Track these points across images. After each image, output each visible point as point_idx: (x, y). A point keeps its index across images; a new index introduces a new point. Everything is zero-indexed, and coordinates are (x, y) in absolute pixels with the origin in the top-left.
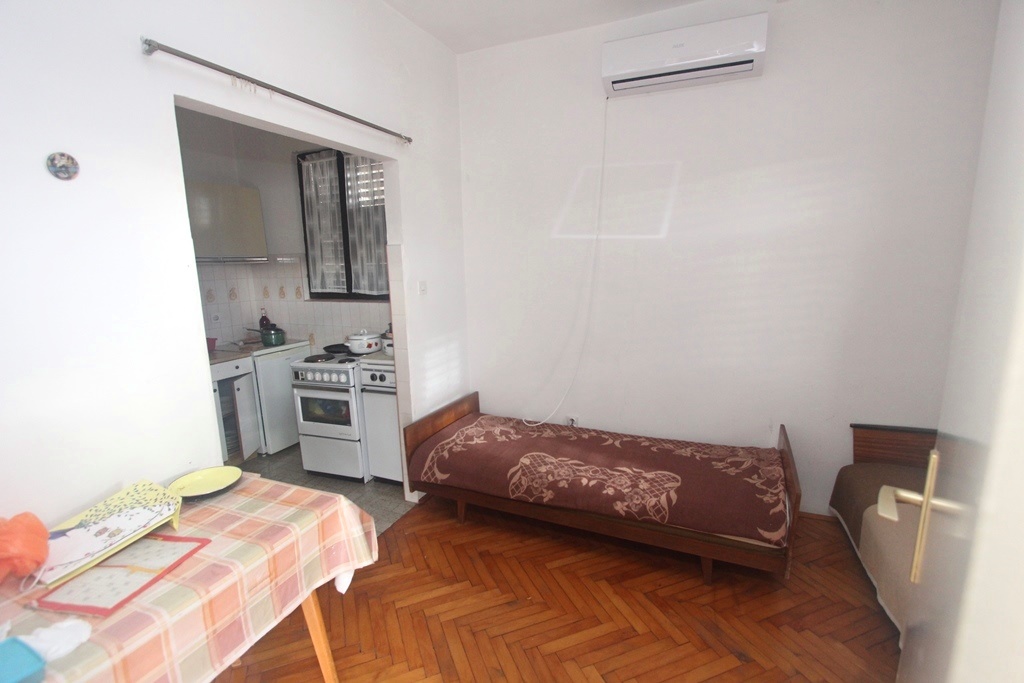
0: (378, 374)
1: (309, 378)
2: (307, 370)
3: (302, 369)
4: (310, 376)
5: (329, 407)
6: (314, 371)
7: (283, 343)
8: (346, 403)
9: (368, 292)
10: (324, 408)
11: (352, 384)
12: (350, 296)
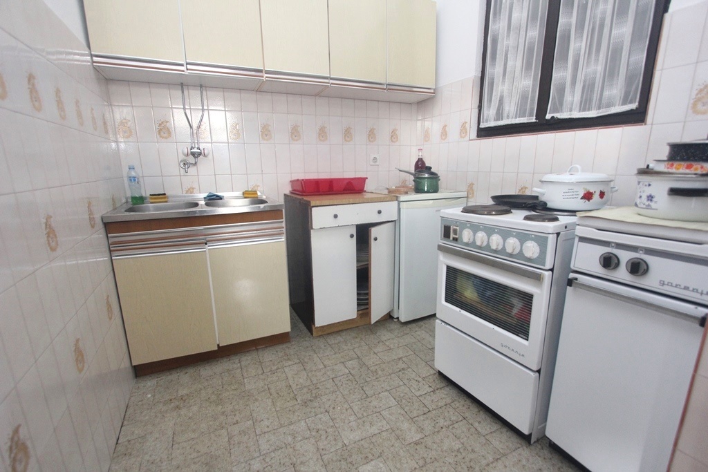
0: (625, 256)
1: (465, 239)
2: (464, 225)
3: (457, 222)
4: (466, 235)
5: (489, 293)
6: (475, 228)
7: (436, 191)
8: (527, 298)
9: (576, 115)
10: (481, 294)
11: (548, 265)
12: (543, 124)
